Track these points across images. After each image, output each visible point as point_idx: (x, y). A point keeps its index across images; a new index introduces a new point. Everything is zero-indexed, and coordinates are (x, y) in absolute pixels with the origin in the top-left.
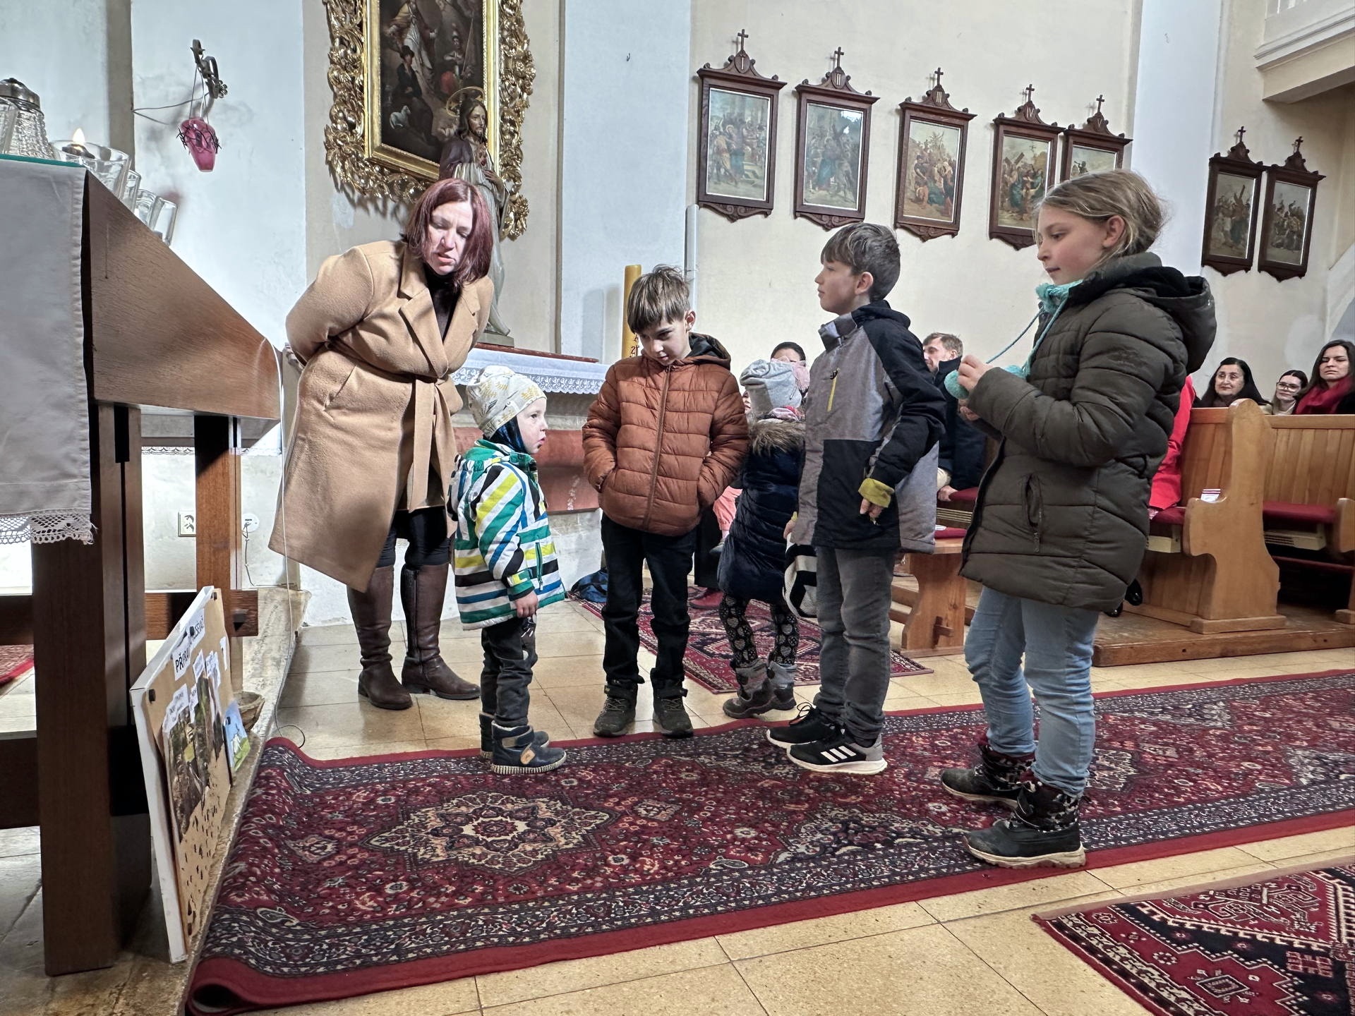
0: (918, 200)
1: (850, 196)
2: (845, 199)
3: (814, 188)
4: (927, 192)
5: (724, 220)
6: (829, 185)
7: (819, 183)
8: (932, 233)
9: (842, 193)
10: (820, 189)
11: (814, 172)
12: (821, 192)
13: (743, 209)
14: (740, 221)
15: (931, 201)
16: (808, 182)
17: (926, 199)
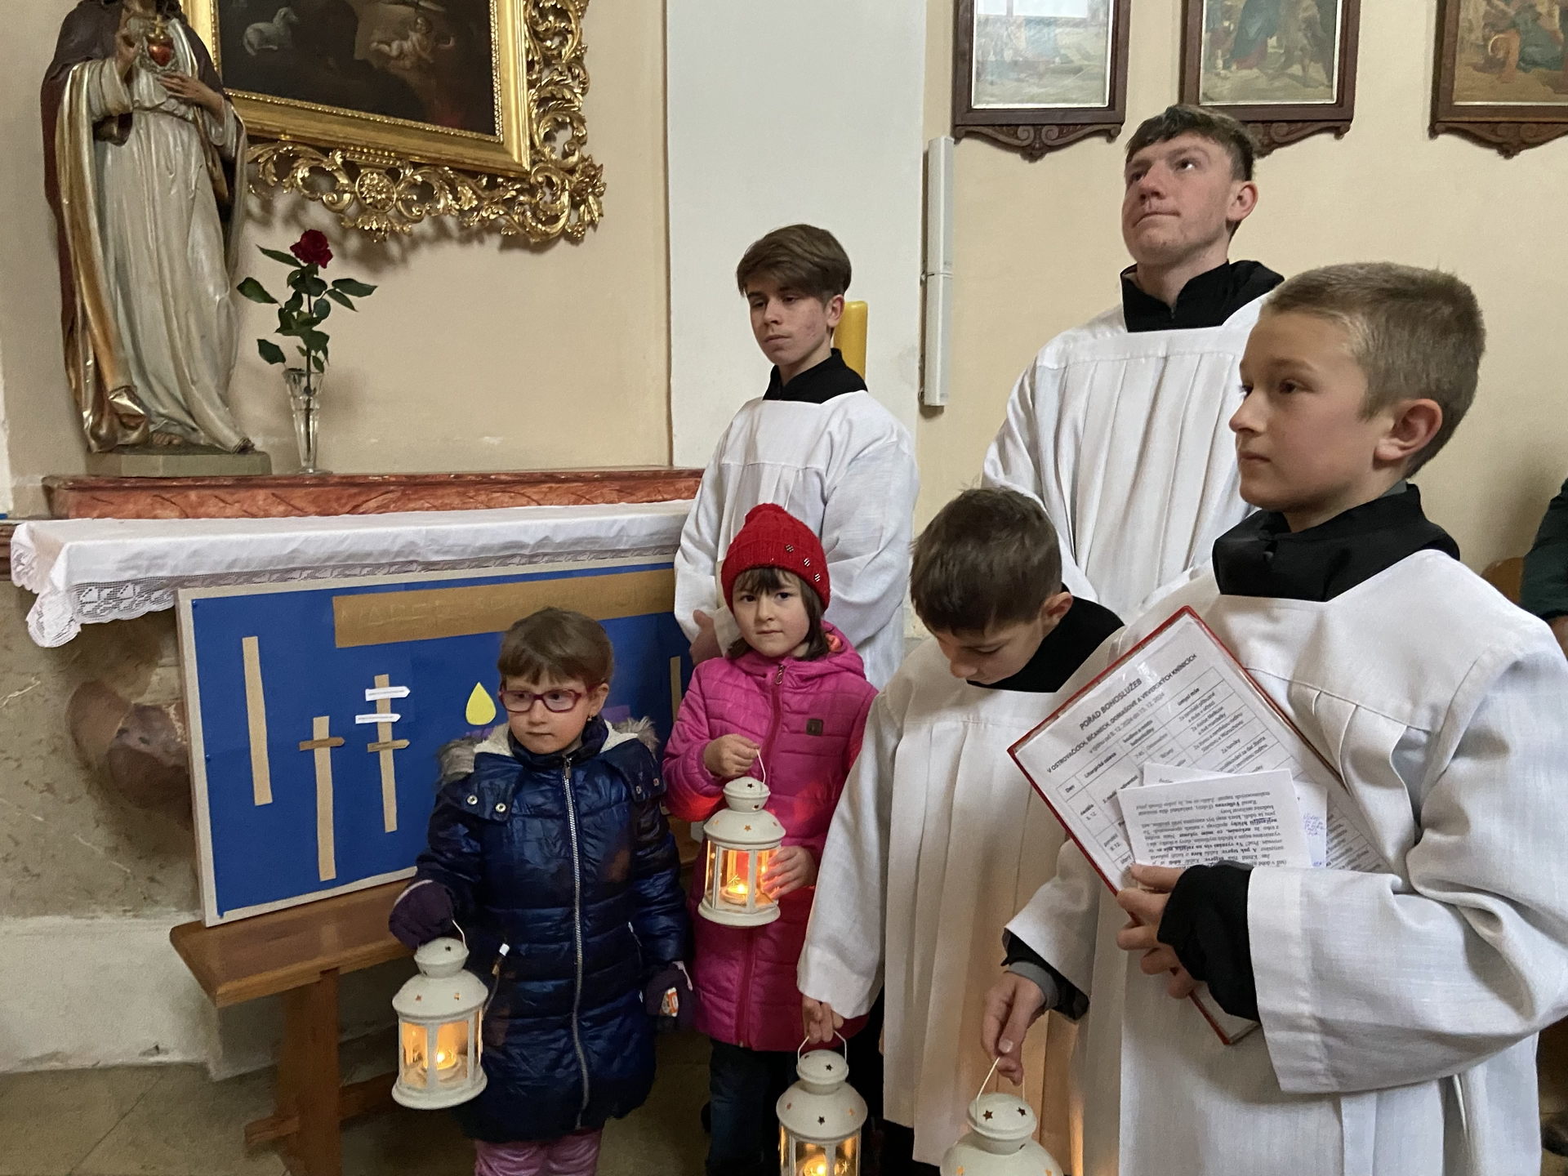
0: (1492, 65)
1: (1316, 71)
2: (1305, 82)
3: (1226, 66)
4: (1515, 44)
5: (1015, 158)
6: (1263, 54)
7: (1242, 52)
8: (1526, 133)
9: (1296, 69)
10: (1243, 65)
11: (1227, 32)
12: (1245, 73)
13: (1056, 130)
14: (1050, 157)
15: (1526, 63)
16: (1212, 56)
17: (1514, 57)
